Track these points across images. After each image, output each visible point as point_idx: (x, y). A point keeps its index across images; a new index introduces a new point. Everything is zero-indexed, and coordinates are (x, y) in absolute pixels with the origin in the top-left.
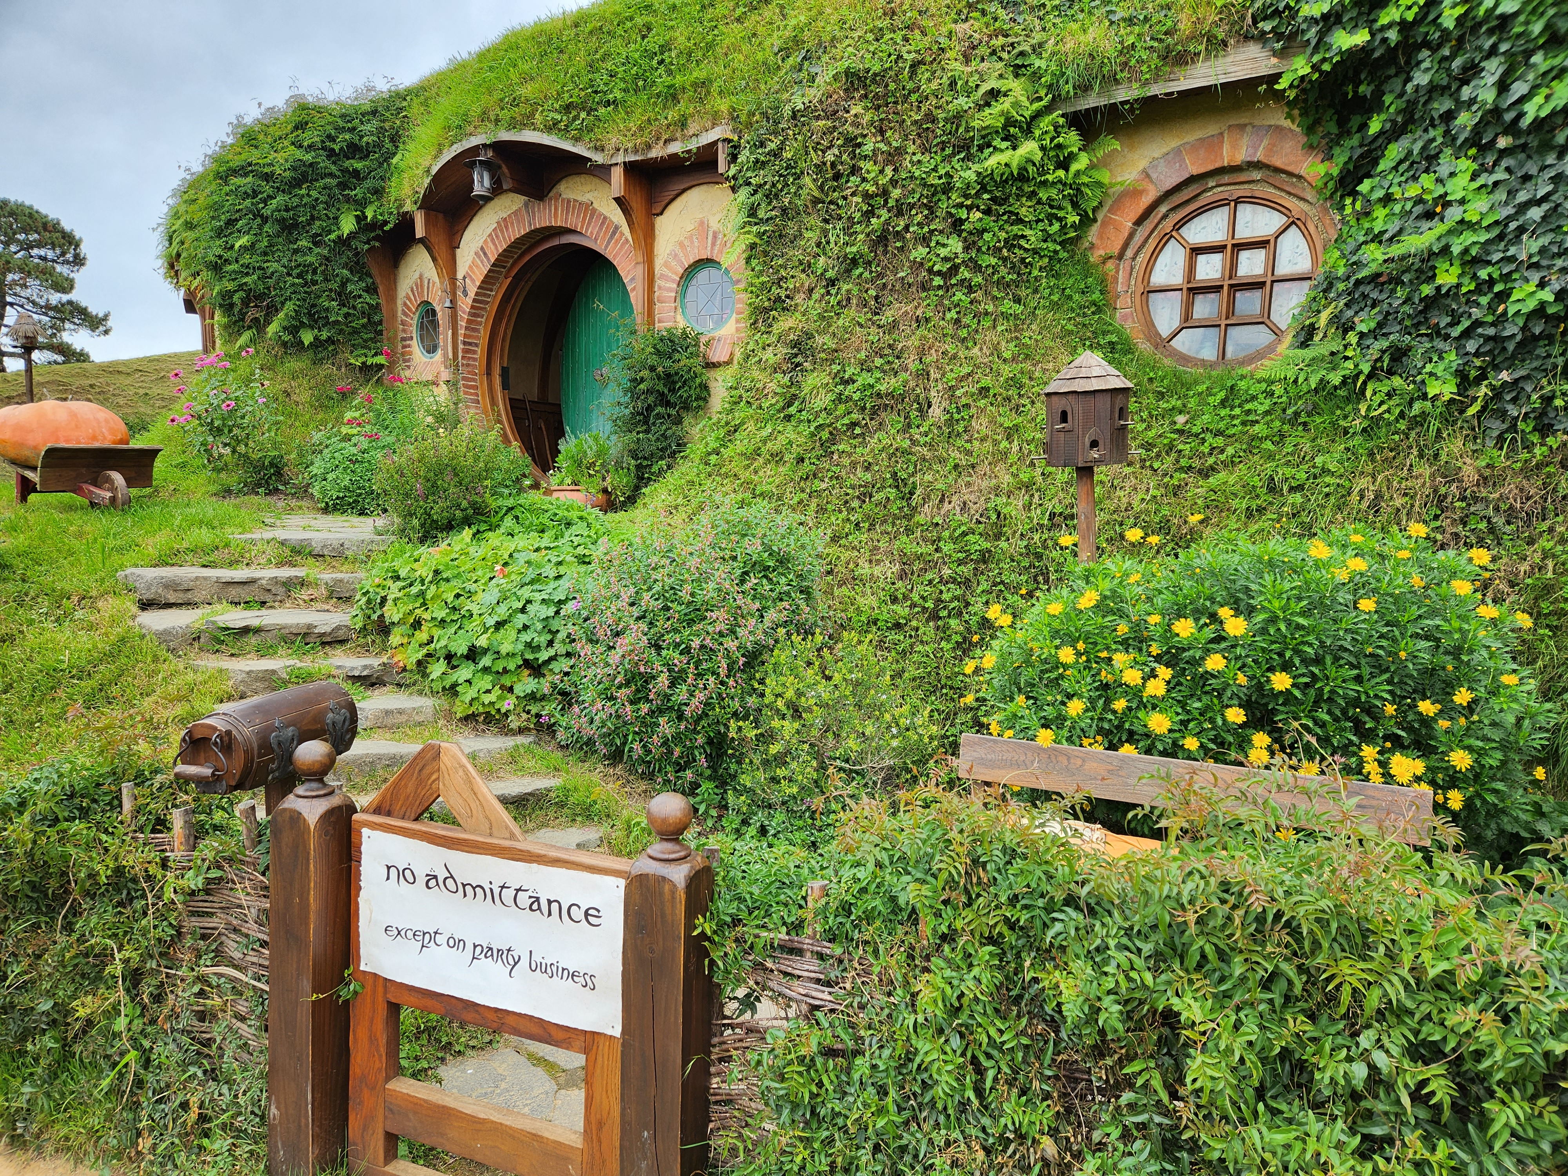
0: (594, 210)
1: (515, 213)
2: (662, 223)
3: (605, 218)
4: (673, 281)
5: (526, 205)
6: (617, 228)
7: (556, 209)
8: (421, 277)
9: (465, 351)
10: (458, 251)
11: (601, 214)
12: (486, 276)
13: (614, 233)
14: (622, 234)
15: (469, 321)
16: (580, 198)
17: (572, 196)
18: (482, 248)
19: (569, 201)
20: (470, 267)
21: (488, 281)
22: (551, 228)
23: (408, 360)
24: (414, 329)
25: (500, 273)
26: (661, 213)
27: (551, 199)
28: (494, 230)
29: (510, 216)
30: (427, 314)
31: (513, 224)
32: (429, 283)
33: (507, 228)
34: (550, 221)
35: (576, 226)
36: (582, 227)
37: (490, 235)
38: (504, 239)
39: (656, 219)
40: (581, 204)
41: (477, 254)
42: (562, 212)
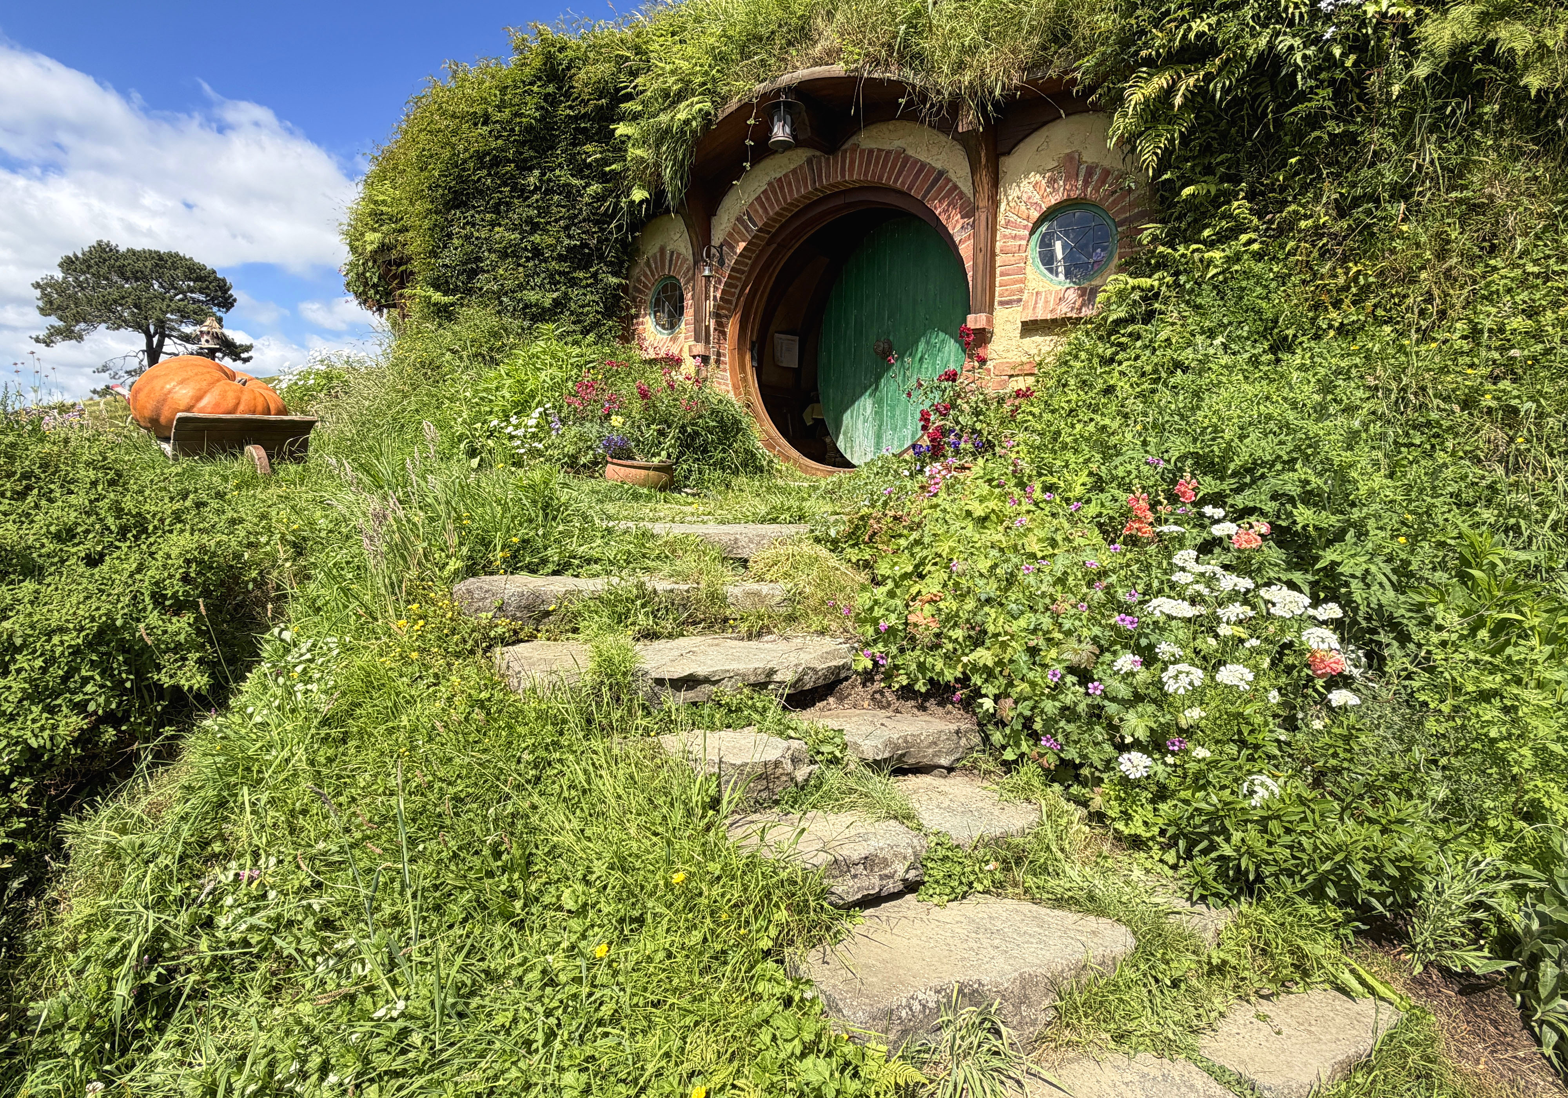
0: (907, 158)
1: (794, 171)
2: (1007, 162)
3: (923, 165)
4: (1025, 227)
5: (809, 161)
6: (941, 173)
7: (852, 162)
8: (662, 250)
9: (717, 324)
10: (714, 220)
11: (916, 161)
12: (750, 243)
13: (936, 180)
14: (948, 180)
15: (723, 292)
16: (887, 147)
17: (873, 146)
18: (747, 213)
19: (871, 151)
20: (730, 235)
21: (753, 249)
22: (843, 184)
23: (641, 339)
24: (647, 305)
26: (1008, 153)
27: (846, 151)
28: (763, 192)
29: (786, 175)
30: (665, 289)
31: (789, 184)
32: (672, 253)
33: (782, 188)
34: (843, 176)
35: (881, 178)
36: (889, 178)
37: (758, 198)
38: (777, 200)
39: (1002, 159)
40: (889, 153)
41: (739, 219)
42: (860, 165)
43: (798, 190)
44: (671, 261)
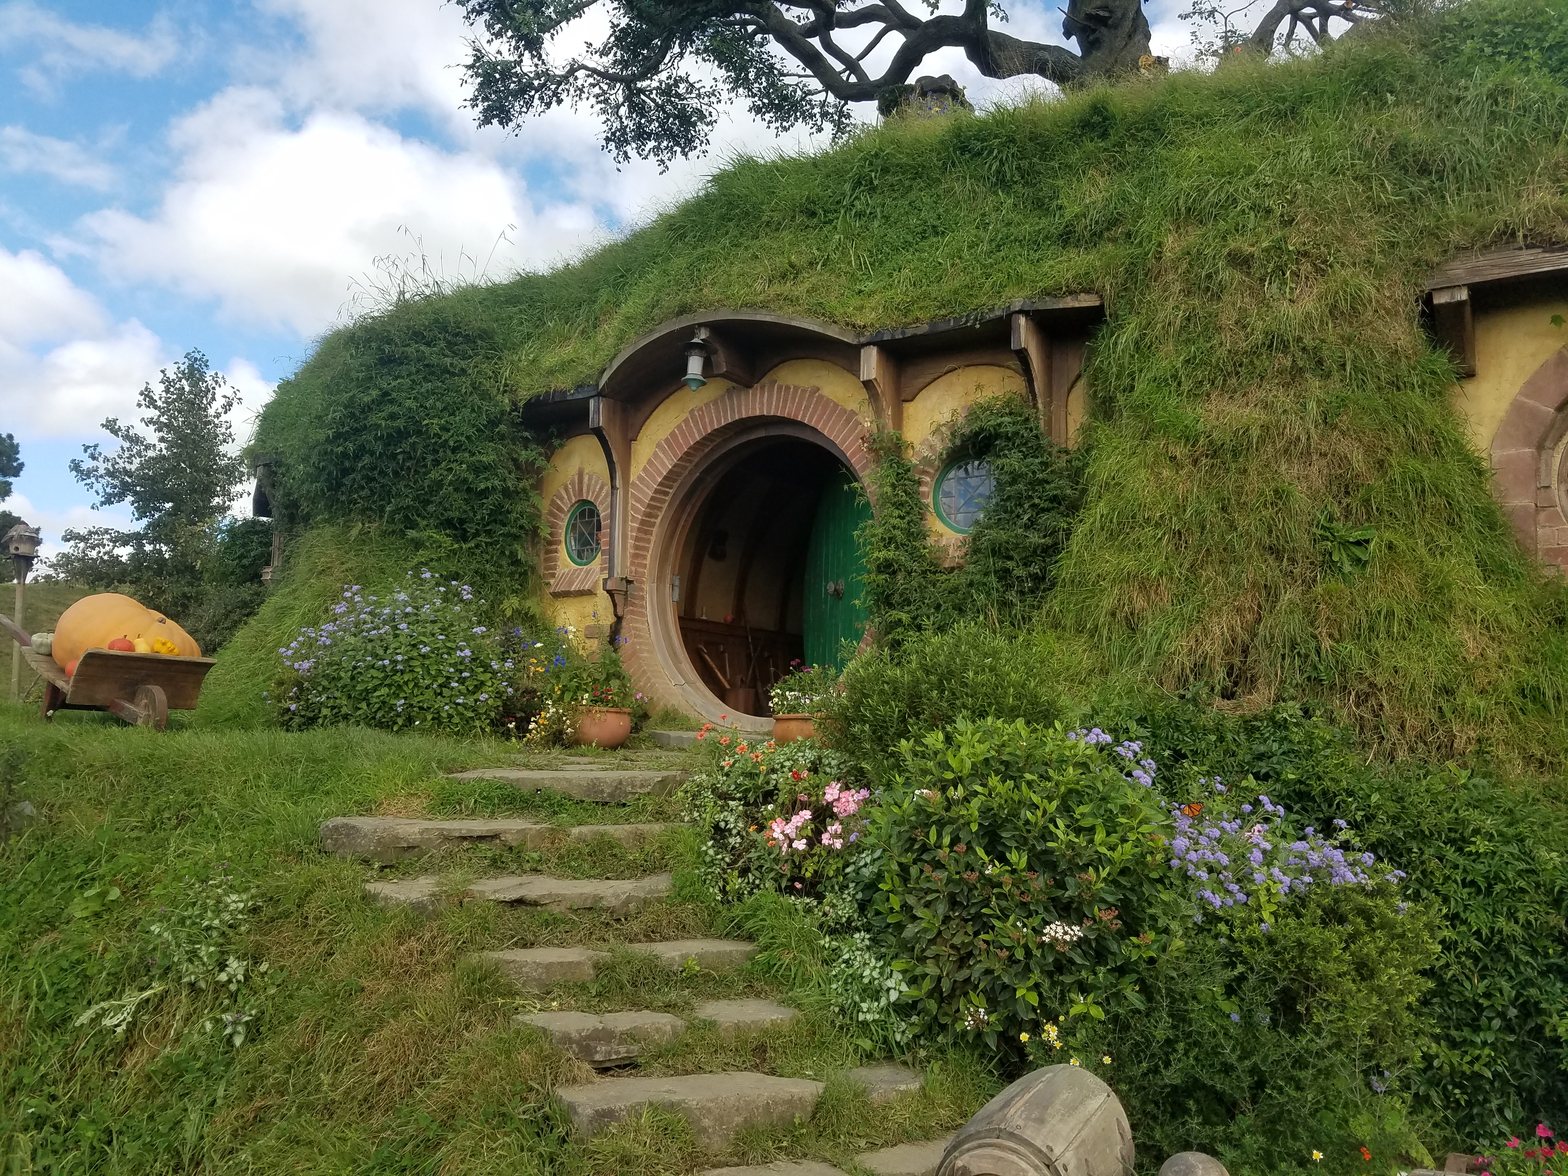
0: (821, 398)
1: (715, 402)
2: (910, 409)
3: (836, 405)
4: (926, 474)
7: (770, 396)
8: (579, 472)
9: (635, 556)
10: (635, 446)
11: (830, 401)
12: (670, 471)
13: (848, 421)
14: (858, 423)
15: (643, 522)
16: (802, 385)
17: (791, 382)
18: (667, 440)
19: (787, 388)
20: (650, 462)
21: (670, 478)
22: (762, 417)
23: (554, 568)
24: (563, 532)
25: (685, 468)
26: (911, 400)
27: (762, 388)
28: (686, 421)
29: (707, 405)
30: (582, 514)
31: (710, 413)
32: (590, 479)
33: (702, 418)
34: (761, 409)
35: (796, 415)
36: (804, 416)
37: (679, 427)
38: (699, 431)
39: (906, 405)
40: (804, 391)
41: (659, 445)
42: (778, 400)
43: (719, 421)
44: (589, 486)
